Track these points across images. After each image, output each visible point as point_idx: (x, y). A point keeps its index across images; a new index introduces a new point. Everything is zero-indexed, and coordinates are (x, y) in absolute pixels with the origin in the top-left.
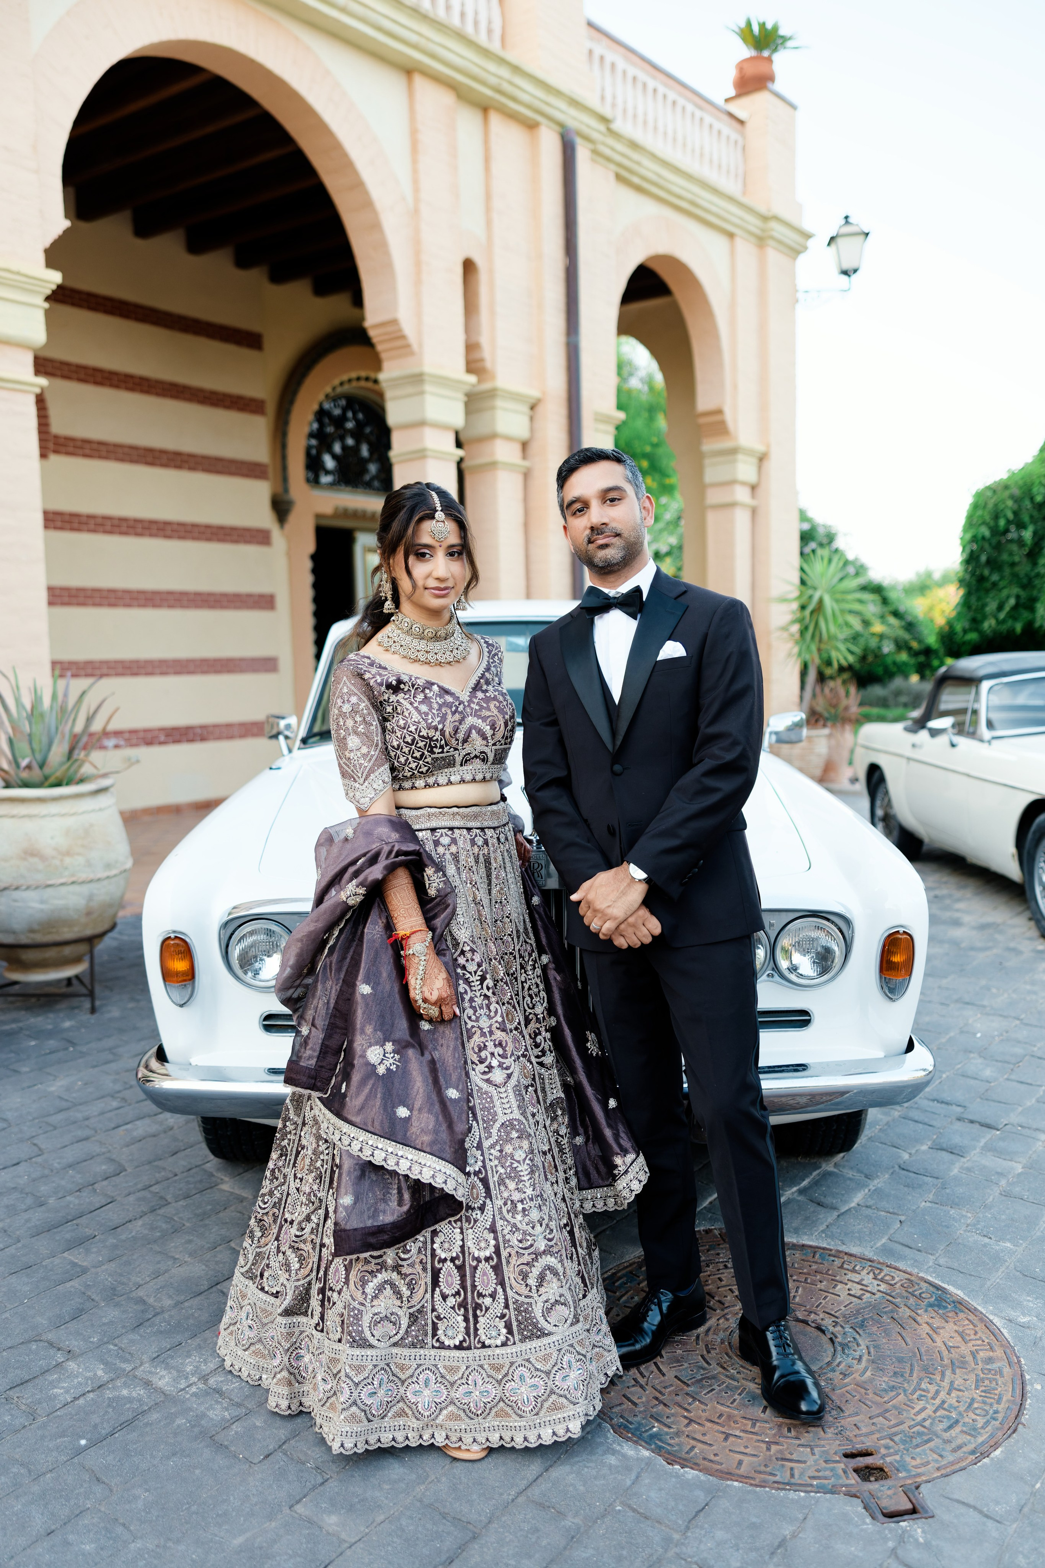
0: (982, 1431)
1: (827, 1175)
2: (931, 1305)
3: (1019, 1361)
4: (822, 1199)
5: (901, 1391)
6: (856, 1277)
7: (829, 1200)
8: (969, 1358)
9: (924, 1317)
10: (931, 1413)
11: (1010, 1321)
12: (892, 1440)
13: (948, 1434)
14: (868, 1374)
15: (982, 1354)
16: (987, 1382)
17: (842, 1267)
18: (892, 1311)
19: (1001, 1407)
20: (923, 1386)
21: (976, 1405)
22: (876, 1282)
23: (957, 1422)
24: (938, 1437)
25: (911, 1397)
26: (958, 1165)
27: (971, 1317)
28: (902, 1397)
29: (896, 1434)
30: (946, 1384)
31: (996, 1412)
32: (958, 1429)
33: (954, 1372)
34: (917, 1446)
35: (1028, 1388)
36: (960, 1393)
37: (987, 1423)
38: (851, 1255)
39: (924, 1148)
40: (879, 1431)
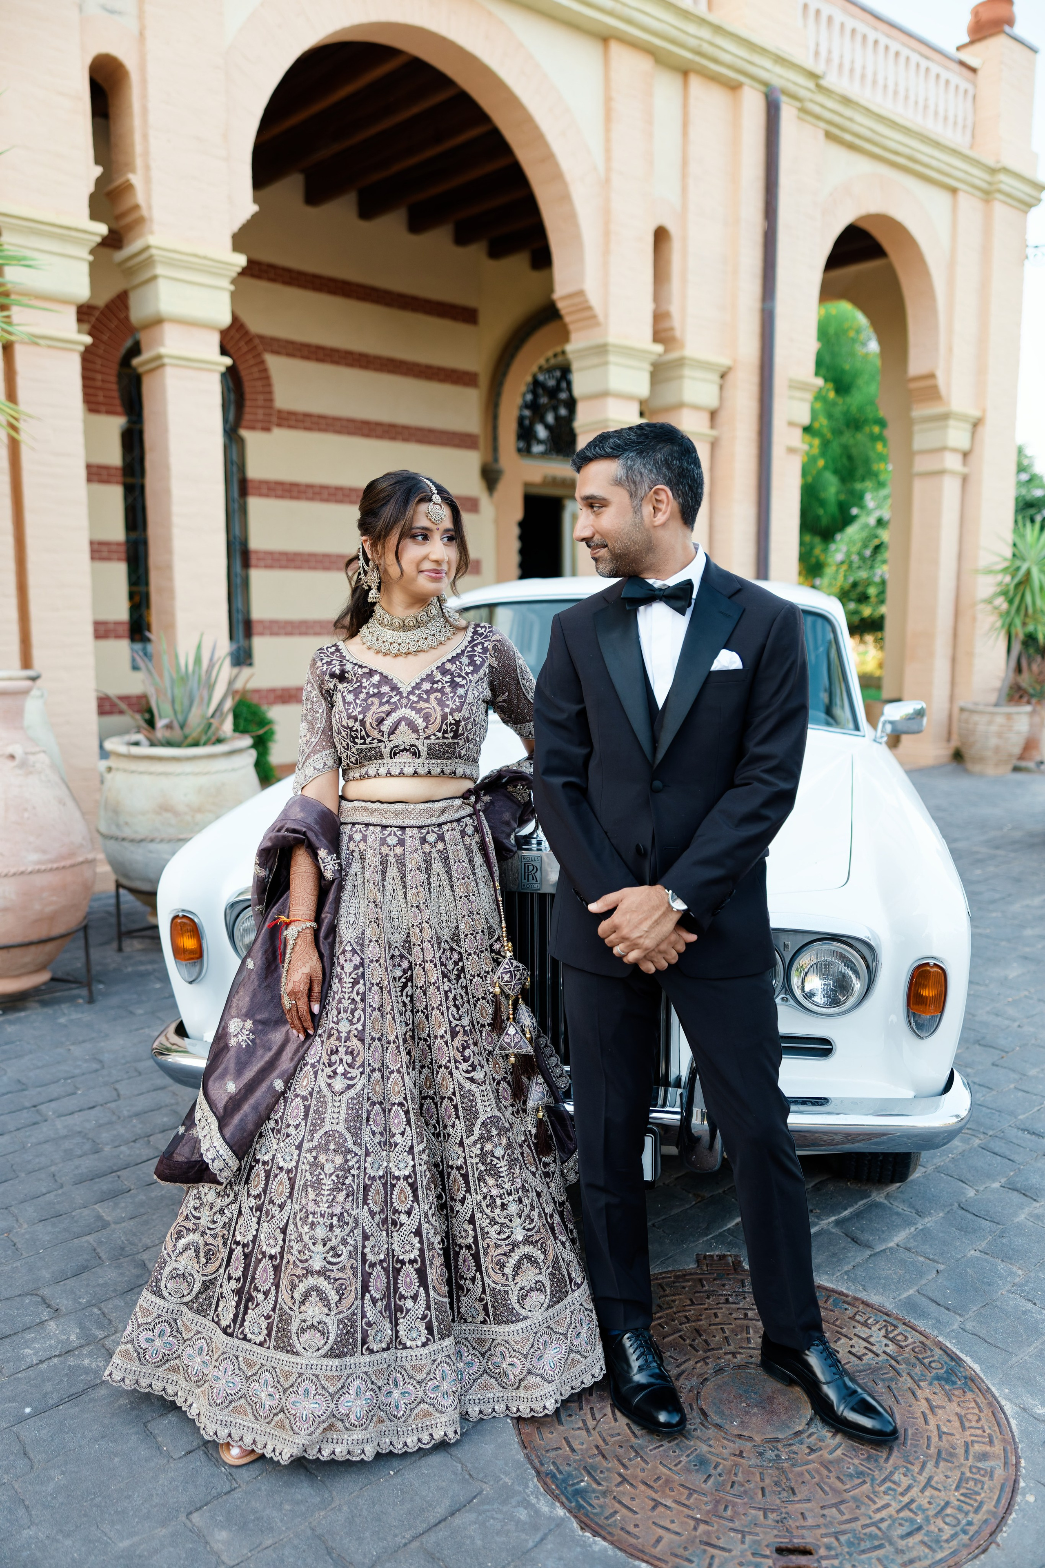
0: (945, 1545)
1: (877, 1205)
2: (938, 1378)
3: (1017, 1464)
4: (858, 1234)
5: (868, 1480)
6: (864, 1332)
7: (866, 1237)
8: (960, 1451)
9: (925, 1391)
10: (894, 1513)
11: (1024, 1410)
12: (837, 1539)
13: (904, 1543)
14: (839, 1452)
15: (977, 1447)
16: (971, 1484)
17: (852, 1318)
18: (892, 1379)
19: (977, 1518)
20: (896, 1477)
21: (949, 1511)
22: (885, 1341)
23: (920, 1528)
24: (891, 1543)
25: (877, 1489)
26: (1027, 1210)
27: (981, 1399)
28: (866, 1487)
29: (843, 1533)
30: (923, 1479)
31: (970, 1523)
32: (918, 1537)
33: (937, 1465)
34: (863, 1552)
35: (1019, 1498)
36: (936, 1493)
37: (954, 1536)
38: (867, 1304)
39: (996, 1185)
40: (826, 1526)
